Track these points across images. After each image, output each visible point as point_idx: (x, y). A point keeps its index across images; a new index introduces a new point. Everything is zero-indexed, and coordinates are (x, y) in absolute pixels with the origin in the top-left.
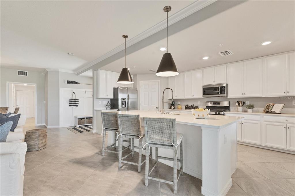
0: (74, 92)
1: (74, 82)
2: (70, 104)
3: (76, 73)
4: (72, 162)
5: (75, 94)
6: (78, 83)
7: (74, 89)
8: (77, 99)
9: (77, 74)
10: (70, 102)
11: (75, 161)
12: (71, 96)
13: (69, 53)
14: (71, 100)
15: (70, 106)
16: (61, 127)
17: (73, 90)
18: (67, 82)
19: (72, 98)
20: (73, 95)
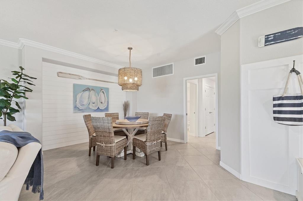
0: (293, 70)
1: (294, 29)
2: (275, 112)
5: (298, 73)
10: (274, 106)
12: (282, 85)
14: (280, 98)
15: (275, 119)
18: (266, 42)
19: (285, 92)
20: (291, 80)
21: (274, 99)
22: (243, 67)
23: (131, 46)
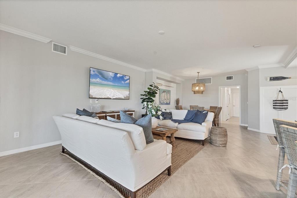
0: (280, 91)
1: (281, 77)
2: (274, 106)
3: (283, 65)
4: (230, 171)
5: (282, 92)
6: (288, 78)
7: (281, 87)
8: (286, 99)
9: (285, 67)
10: (274, 103)
11: (234, 172)
12: (276, 96)
13: (254, 46)
14: (275, 101)
15: (274, 108)
16: (261, 132)
17: (279, 88)
18: (270, 80)
19: (277, 99)
20: (279, 94)
21: (274, 101)
22: (261, 88)
23: (199, 72)
